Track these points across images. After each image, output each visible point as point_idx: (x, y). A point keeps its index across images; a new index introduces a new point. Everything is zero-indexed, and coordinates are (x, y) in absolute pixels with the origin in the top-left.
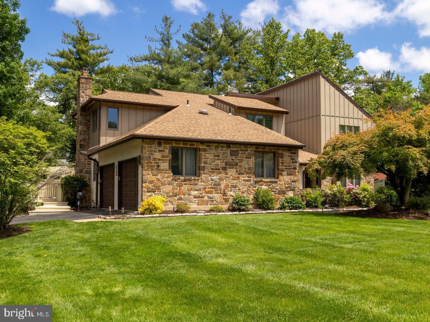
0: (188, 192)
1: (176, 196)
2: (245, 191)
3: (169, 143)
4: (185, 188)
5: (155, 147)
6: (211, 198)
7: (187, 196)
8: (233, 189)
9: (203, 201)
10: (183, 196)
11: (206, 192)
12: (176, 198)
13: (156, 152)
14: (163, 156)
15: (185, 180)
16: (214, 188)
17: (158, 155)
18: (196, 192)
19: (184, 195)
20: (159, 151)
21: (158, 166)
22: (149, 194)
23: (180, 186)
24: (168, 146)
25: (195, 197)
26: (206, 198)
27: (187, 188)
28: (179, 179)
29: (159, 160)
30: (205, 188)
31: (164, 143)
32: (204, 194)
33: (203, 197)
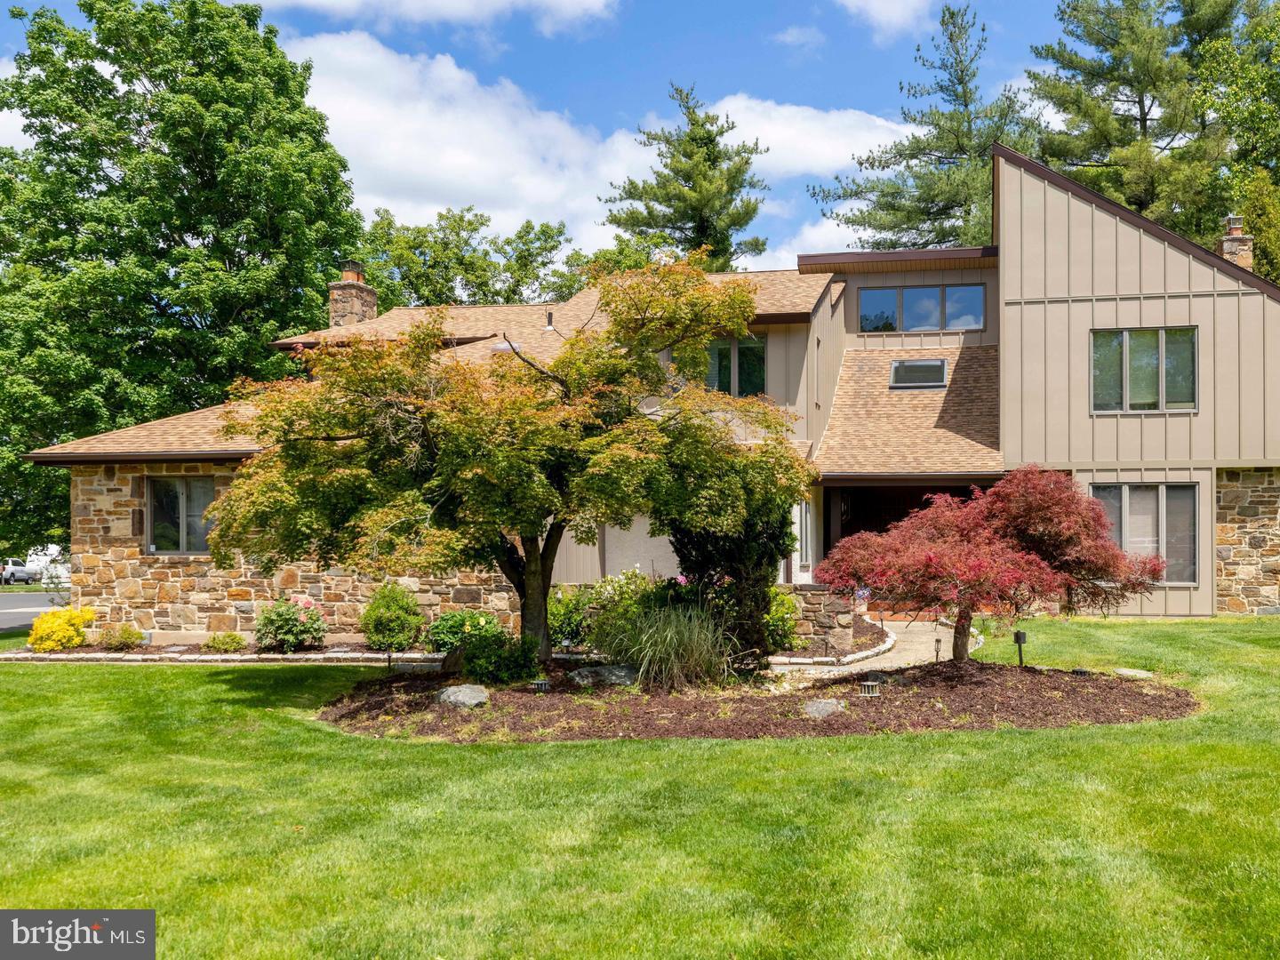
0: (184, 596)
1: (151, 605)
2: (346, 591)
3: (134, 470)
4: (175, 583)
5: (99, 480)
6: (243, 612)
7: (179, 606)
8: (308, 585)
9: (221, 621)
10: (169, 606)
11: (233, 596)
12: (151, 611)
13: (101, 493)
14: (117, 504)
15: (173, 565)
16: (252, 585)
17: (105, 502)
18: (206, 595)
19: (172, 602)
20: (109, 490)
21: (107, 530)
22: (87, 599)
23: (161, 578)
24: (130, 476)
25: (201, 609)
26: (231, 612)
27: (178, 585)
28: (156, 561)
29: (109, 513)
30: (227, 586)
31: (120, 469)
32: (226, 600)
33: (221, 609)
